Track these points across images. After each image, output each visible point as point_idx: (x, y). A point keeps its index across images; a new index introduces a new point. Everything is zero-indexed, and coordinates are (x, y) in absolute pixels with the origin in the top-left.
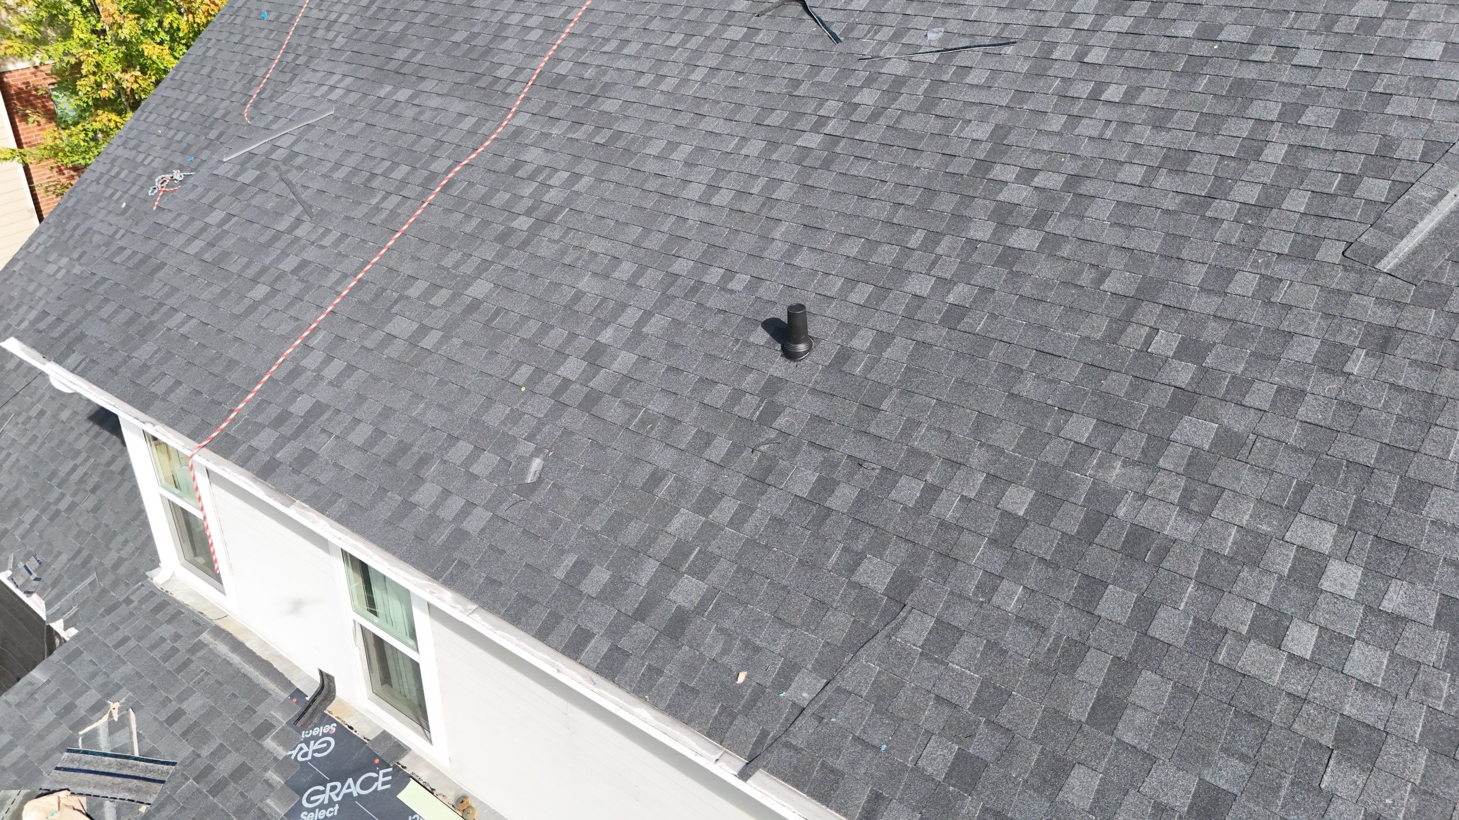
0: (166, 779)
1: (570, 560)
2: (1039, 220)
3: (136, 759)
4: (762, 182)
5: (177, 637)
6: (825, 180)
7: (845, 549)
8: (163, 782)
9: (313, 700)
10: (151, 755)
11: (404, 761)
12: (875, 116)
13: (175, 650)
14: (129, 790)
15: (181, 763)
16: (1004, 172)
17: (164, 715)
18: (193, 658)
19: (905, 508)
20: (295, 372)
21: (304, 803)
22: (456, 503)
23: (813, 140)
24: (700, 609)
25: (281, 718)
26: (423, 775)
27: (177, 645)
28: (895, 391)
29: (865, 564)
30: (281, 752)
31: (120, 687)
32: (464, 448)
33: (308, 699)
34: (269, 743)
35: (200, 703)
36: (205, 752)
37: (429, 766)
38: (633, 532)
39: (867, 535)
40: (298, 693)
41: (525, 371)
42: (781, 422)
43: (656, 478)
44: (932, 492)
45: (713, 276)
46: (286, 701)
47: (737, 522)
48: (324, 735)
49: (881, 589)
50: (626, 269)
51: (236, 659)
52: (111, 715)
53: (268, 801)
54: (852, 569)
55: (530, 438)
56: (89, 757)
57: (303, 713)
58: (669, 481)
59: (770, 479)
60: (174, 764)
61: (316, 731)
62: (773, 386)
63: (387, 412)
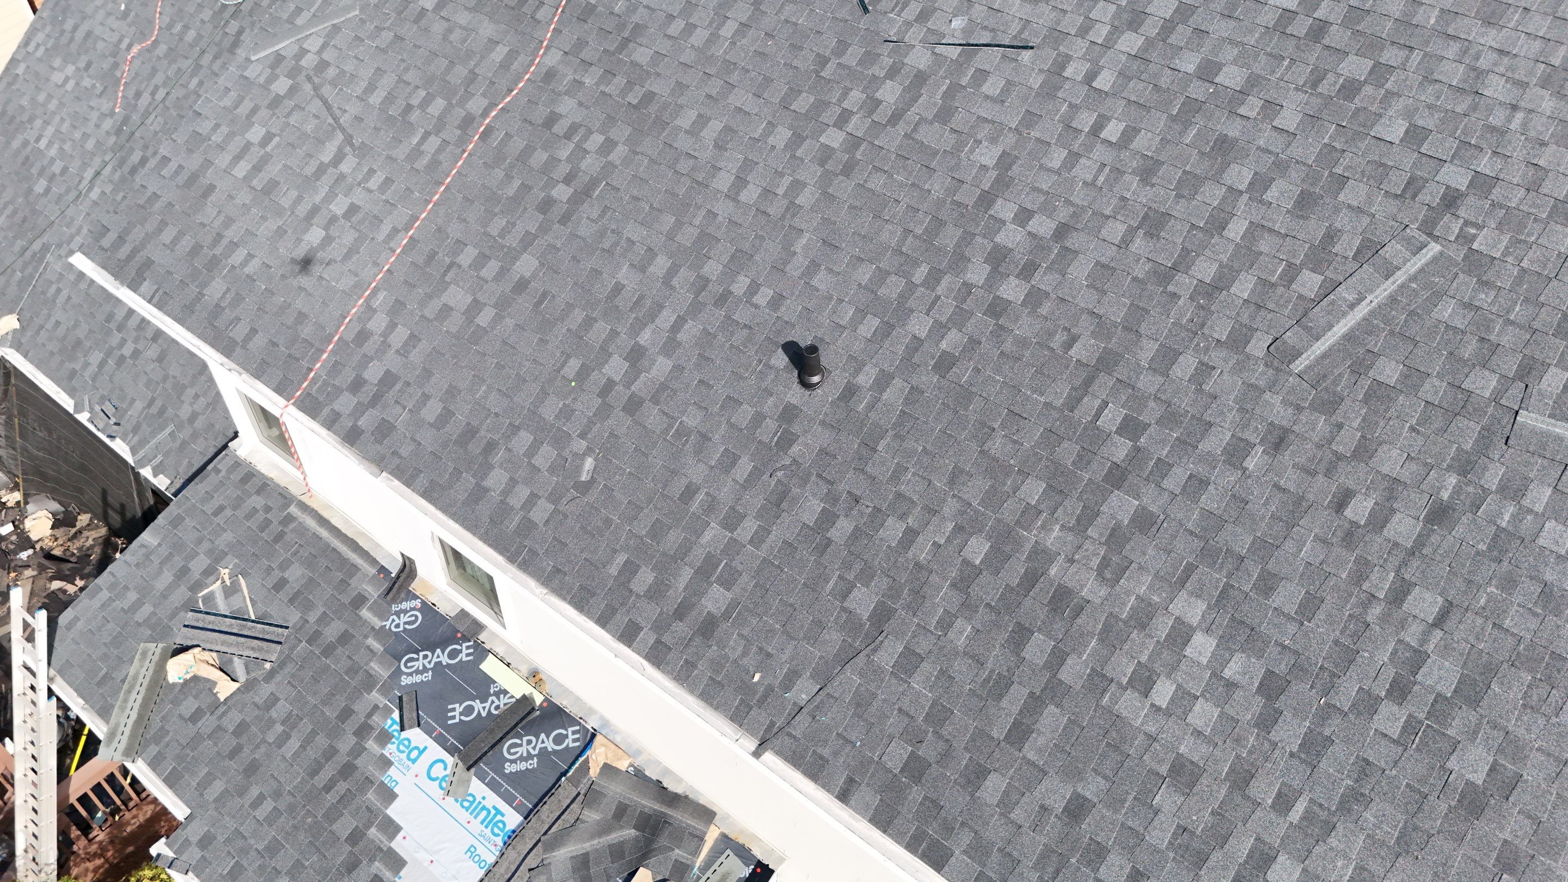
0: (282, 640)
1: (621, 558)
2: (1027, 271)
3: (253, 621)
4: (787, 181)
5: (268, 509)
6: (844, 188)
7: (840, 577)
8: (280, 643)
9: (398, 577)
10: (265, 618)
11: (482, 637)
12: (895, 118)
13: (268, 522)
14: (253, 649)
15: (294, 627)
16: (1005, 209)
17: (270, 583)
18: (286, 530)
19: (889, 547)
20: (363, 336)
21: (403, 668)
22: (522, 493)
23: (834, 138)
24: (726, 615)
25: (373, 592)
26: (500, 650)
27: (269, 516)
28: (891, 433)
29: (855, 592)
30: (377, 623)
31: (226, 554)
32: (524, 439)
33: (393, 575)
34: (365, 613)
35: (299, 573)
36: (313, 617)
37: (504, 642)
38: (673, 538)
39: (858, 566)
40: (383, 569)
41: (574, 365)
42: (795, 449)
43: (690, 492)
44: (911, 535)
45: (740, 285)
46: (374, 576)
47: (757, 540)
48: (412, 609)
49: (866, 615)
50: (661, 264)
51: (324, 533)
52: (223, 582)
53: (372, 664)
54: (845, 596)
55: (582, 436)
56: (212, 618)
57: (391, 589)
58: (701, 496)
59: (784, 505)
60: (287, 628)
61: (405, 605)
62: (789, 414)
63: (452, 392)
